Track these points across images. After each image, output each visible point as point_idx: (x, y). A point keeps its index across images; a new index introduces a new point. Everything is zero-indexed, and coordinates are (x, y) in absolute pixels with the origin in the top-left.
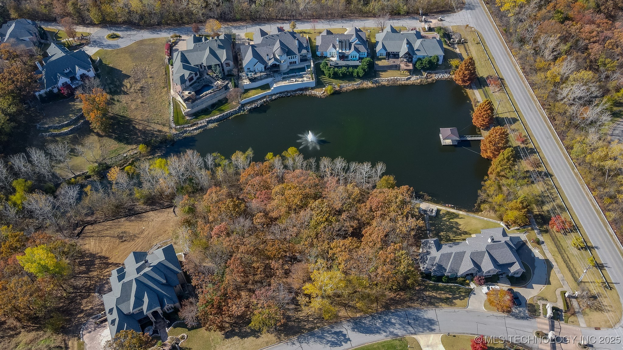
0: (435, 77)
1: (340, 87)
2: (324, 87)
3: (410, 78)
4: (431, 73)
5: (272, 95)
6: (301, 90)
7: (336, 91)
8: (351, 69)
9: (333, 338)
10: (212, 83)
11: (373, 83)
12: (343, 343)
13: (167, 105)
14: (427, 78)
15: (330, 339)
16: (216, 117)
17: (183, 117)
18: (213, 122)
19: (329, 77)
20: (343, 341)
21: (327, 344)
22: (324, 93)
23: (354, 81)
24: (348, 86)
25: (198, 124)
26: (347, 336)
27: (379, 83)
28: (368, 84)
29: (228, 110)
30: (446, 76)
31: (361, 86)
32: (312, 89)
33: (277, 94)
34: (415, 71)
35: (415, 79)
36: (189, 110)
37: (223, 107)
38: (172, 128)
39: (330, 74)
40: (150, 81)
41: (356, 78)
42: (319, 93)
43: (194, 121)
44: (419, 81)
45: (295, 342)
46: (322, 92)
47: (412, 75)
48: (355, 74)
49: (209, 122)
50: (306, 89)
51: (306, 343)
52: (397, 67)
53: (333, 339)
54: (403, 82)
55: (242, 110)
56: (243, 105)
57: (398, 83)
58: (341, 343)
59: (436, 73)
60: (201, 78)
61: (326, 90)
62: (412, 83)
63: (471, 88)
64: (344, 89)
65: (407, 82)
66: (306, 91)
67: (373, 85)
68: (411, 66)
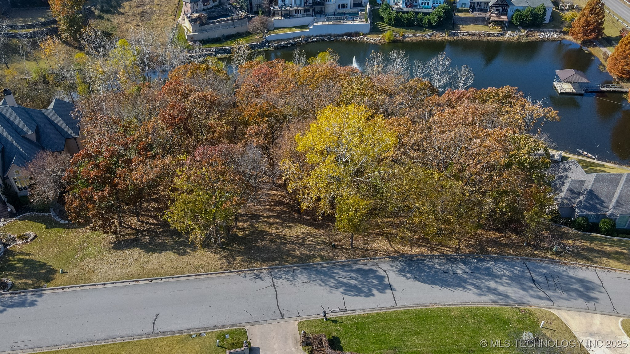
0: (538, 36)
1: (403, 36)
2: (381, 33)
3: (503, 34)
4: (533, 32)
5: (309, 37)
6: (349, 34)
7: (397, 40)
8: (420, 16)
9: (352, 278)
10: (232, 12)
11: (449, 36)
12: (375, 292)
13: (168, 31)
14: (528, 36)
15: (345, 281)
19: (390, 25)
20: (375, 286)
21: (337, 288)
22: (381, 39)
23: (423, 31)
24: (413, 36)
26: (386, 280)
27: (458, 36)
28: (442, 36)
30: (556, 36)
31: (432, 38)
32: (365, 35)
33: (317, 36)
34: (510, 26)
35: (509, 36)
36: (194, 33)
37: (241, 40)
39: (391, 19)
40: (156, 8)
41: (427, 28)
42: (373, 39)
44: (516, 38)
45: (262, 275)
46: (377, 39)
47: (506, 31)
48: (425, 21)
49: (217, 52)
50: (357, 34)
51: (288, 280)
52: (485, 21)
53: (353, 282)
54: (493, 38)
55: (265, 46)
56: (268, 41)
57: (486, 38)
58: (370, 290)
59: (540, 32)
61: (384, 37)
62: (505, 39)
63: (595, 46)
64: (409, 39)
65: (499, 38)
66: (356, 36)
67: (449, 38)
68: (505, 19)
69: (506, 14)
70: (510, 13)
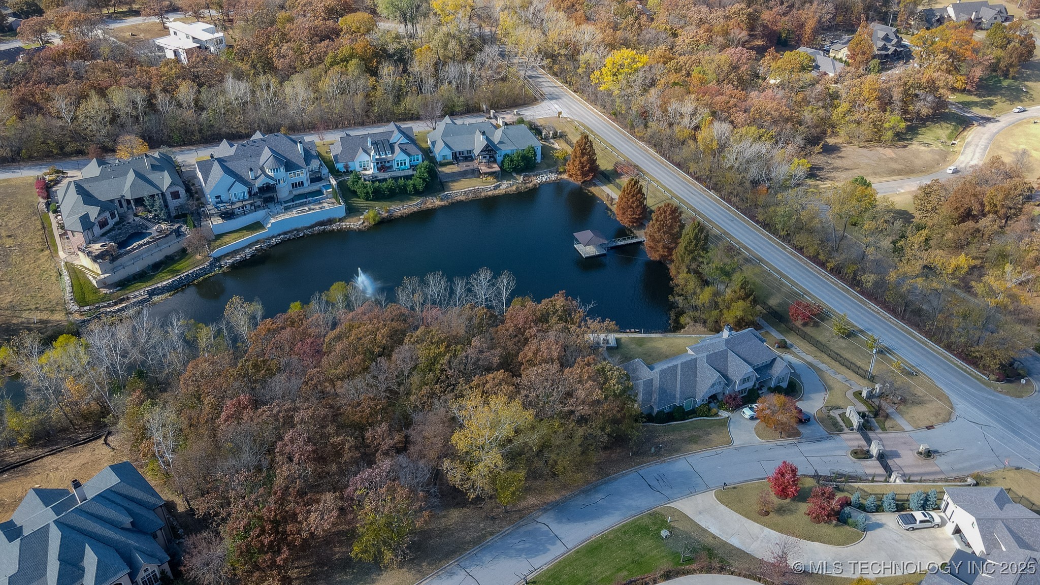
0: (537, 180)
1: (388, 211)
2: (361, 213)
3: (499, 186)
4: (529, 176)
5: (270, 239)
6: (322, 223)
7: (384, 218)
8: (401, 182)
9: (525, 542)
10: (147, 228)
11: (442, 200)
12: (547, 546)
13: (53, 278)
14: (525, 183)
15: (521, 547)
16: (165, 283)
17: (95, 291)
18: (162, 293)
19: (367, 200)
20: (546, 542)
21: (520, 555)
22: (364, 222)
23: (411, 199)
24: (401, 208)
25: (128, 298)
26: (551, 533)
27: (452, 199)
28: (434, 202)
29: (187, 269)
30: (553, 177)
31: (424, 207)
32: (341, 220)
33: (279, 235)
34: (504, 174)
35: (506, 186)
36: (106, 275)
37: (177, 267)
38: (71, 314)
39: (368, 193)
41: (413, 195)
42: (354, 223)
43: (121, 294)
44: (514, 188)
45: (453, 571)
46: (360, 223)
47: (502, 181)
48: (410, 188)
50: (330, 221)
51: (477, 565)
52: (476, 173)
53: (528, 545)
54: (490, 193)
55: (216, 267)
56: (217, 259)
57: (483, 194)
58: (544, 547)
59: (536, 175)
60: (123, 222)
61: (367, 219)
62: (504, 192)
63: (595, 185)
64: (398, 213)
65: (497, 192)
66: (331, 225)
67: (442, 203)
68: (496, 168)
69: (495, 161)
70: (499, 158)
